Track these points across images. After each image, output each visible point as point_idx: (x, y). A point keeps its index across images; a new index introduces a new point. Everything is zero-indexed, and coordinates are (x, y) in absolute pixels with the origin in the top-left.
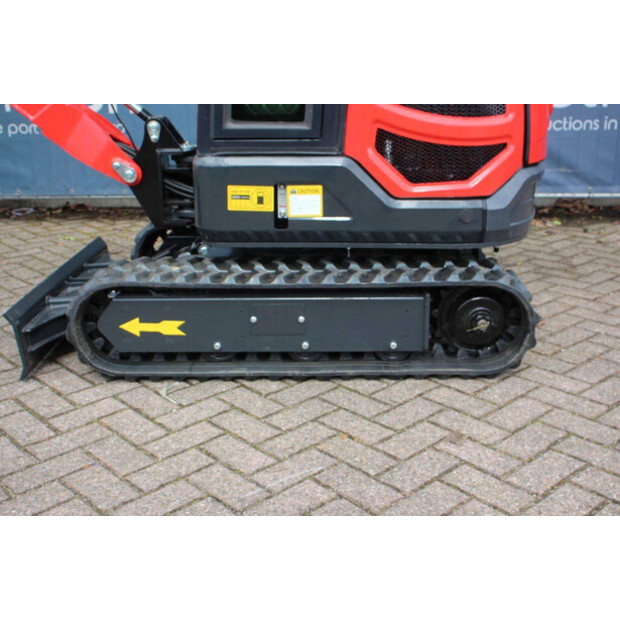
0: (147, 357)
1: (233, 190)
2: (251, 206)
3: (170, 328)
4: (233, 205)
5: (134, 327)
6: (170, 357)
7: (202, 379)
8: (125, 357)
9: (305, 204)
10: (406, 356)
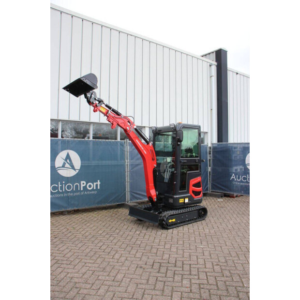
0: (172, 225)
1: (180, 200)
2: (182, 202)
3: (174, 220)
4: (180, 202)
5: (170, 221)
6: (175, 224)
7: (178, 227)
8: (170, 226)
9: (187, 200)
10: (195, 219)
